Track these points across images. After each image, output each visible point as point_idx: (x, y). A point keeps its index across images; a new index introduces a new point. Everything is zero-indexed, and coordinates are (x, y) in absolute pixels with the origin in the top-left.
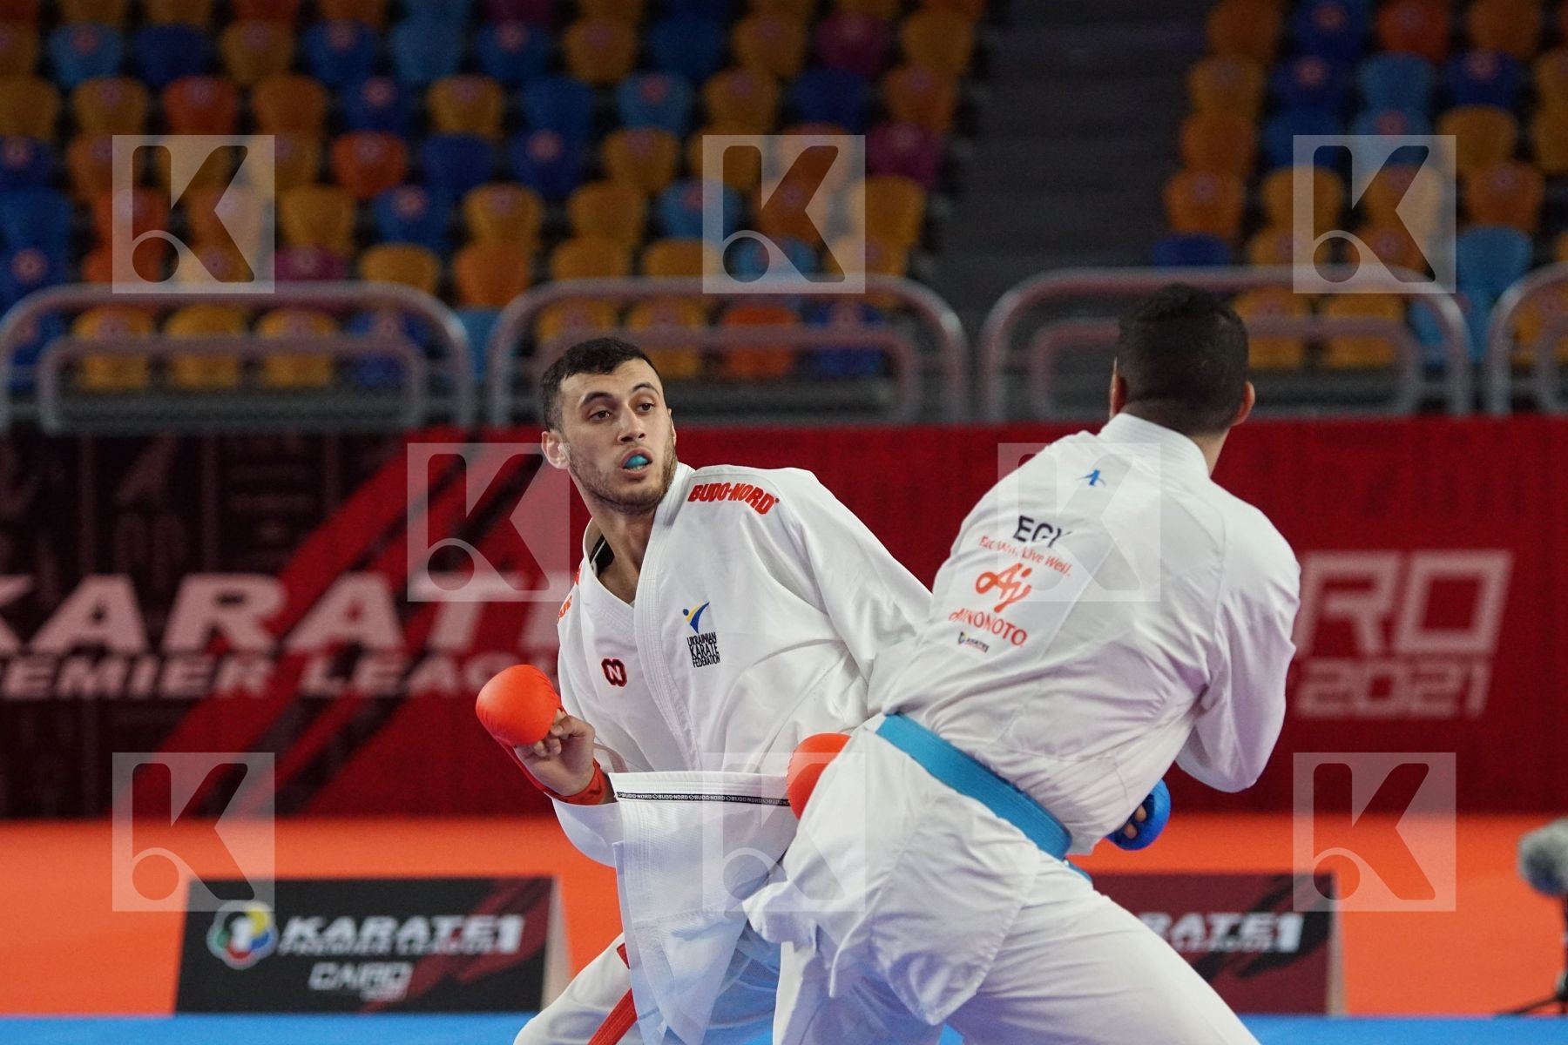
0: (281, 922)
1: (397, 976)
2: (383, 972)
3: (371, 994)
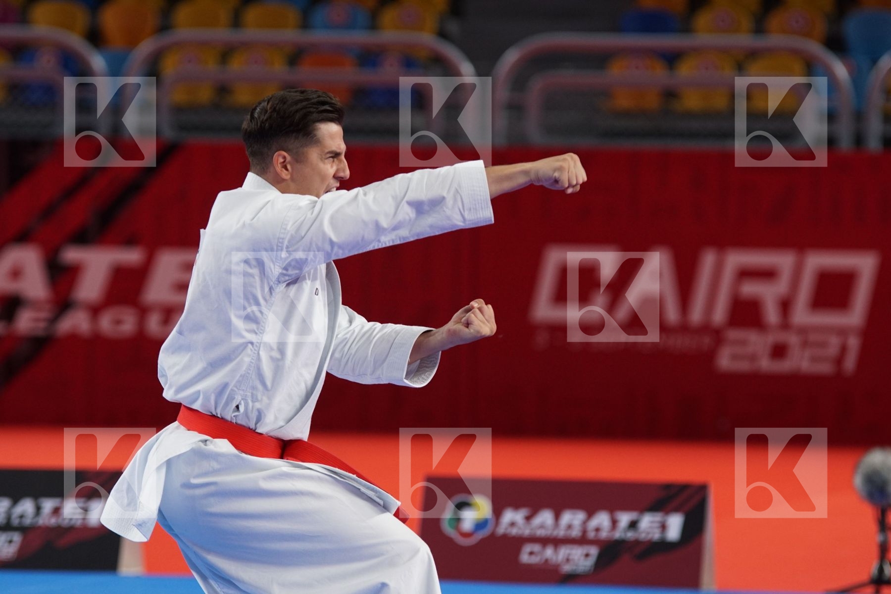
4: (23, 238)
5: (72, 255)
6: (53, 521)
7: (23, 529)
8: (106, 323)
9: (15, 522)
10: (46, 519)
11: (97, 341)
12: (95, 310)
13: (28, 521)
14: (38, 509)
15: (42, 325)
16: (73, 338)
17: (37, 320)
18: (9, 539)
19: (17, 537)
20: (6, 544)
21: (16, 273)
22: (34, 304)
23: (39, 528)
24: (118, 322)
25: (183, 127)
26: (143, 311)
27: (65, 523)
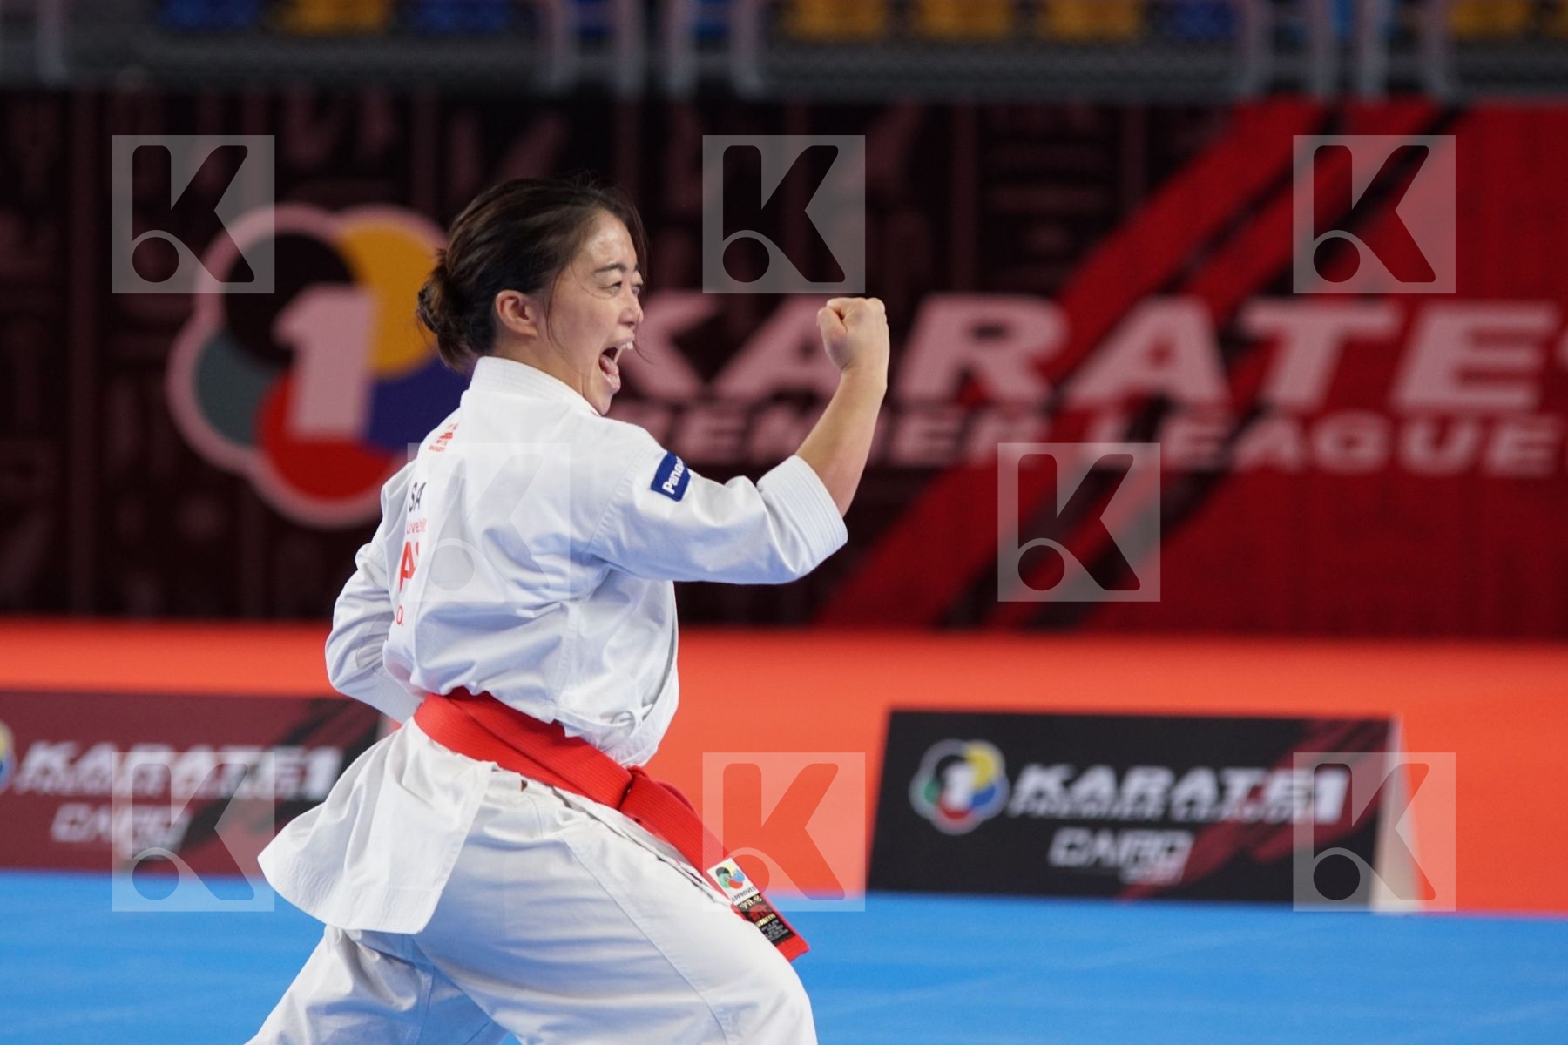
0: (1013, 774)
1: (1171, 849)
2: (1152, 845)
3: (1134, 874)
4: (1172, 287)
5: (1263, 318)
6: (1249, 812)
7: (1192, 827)
8: (1328, 445)
9: (1180, 813)
10: (1236, 808)
11: (1311, 476)
12: (1307, 421)
13: (1202, 812)
14: (1222, 790)
15: (1208, 449)
16: (1267, 472)
17: (1199, 440)
18: (1168, 844)
19: (1183, 842)
20: (1164, 855)
21: (1161, 354)
22: (1195, 411)
23: (1224, 824)
24: (1350, 443)
25: (1468, 77)
26: (1396, 422)
27: (1273, 815)
